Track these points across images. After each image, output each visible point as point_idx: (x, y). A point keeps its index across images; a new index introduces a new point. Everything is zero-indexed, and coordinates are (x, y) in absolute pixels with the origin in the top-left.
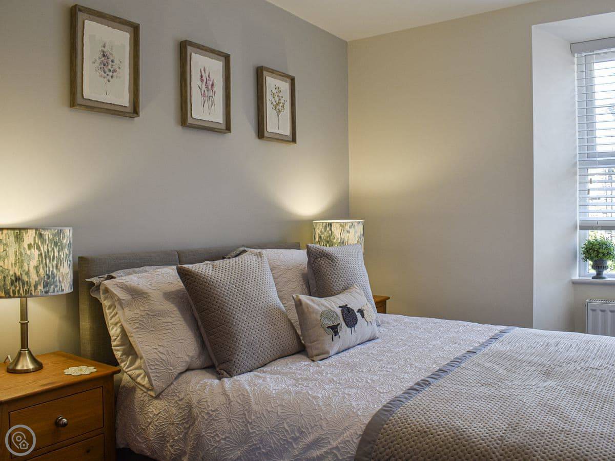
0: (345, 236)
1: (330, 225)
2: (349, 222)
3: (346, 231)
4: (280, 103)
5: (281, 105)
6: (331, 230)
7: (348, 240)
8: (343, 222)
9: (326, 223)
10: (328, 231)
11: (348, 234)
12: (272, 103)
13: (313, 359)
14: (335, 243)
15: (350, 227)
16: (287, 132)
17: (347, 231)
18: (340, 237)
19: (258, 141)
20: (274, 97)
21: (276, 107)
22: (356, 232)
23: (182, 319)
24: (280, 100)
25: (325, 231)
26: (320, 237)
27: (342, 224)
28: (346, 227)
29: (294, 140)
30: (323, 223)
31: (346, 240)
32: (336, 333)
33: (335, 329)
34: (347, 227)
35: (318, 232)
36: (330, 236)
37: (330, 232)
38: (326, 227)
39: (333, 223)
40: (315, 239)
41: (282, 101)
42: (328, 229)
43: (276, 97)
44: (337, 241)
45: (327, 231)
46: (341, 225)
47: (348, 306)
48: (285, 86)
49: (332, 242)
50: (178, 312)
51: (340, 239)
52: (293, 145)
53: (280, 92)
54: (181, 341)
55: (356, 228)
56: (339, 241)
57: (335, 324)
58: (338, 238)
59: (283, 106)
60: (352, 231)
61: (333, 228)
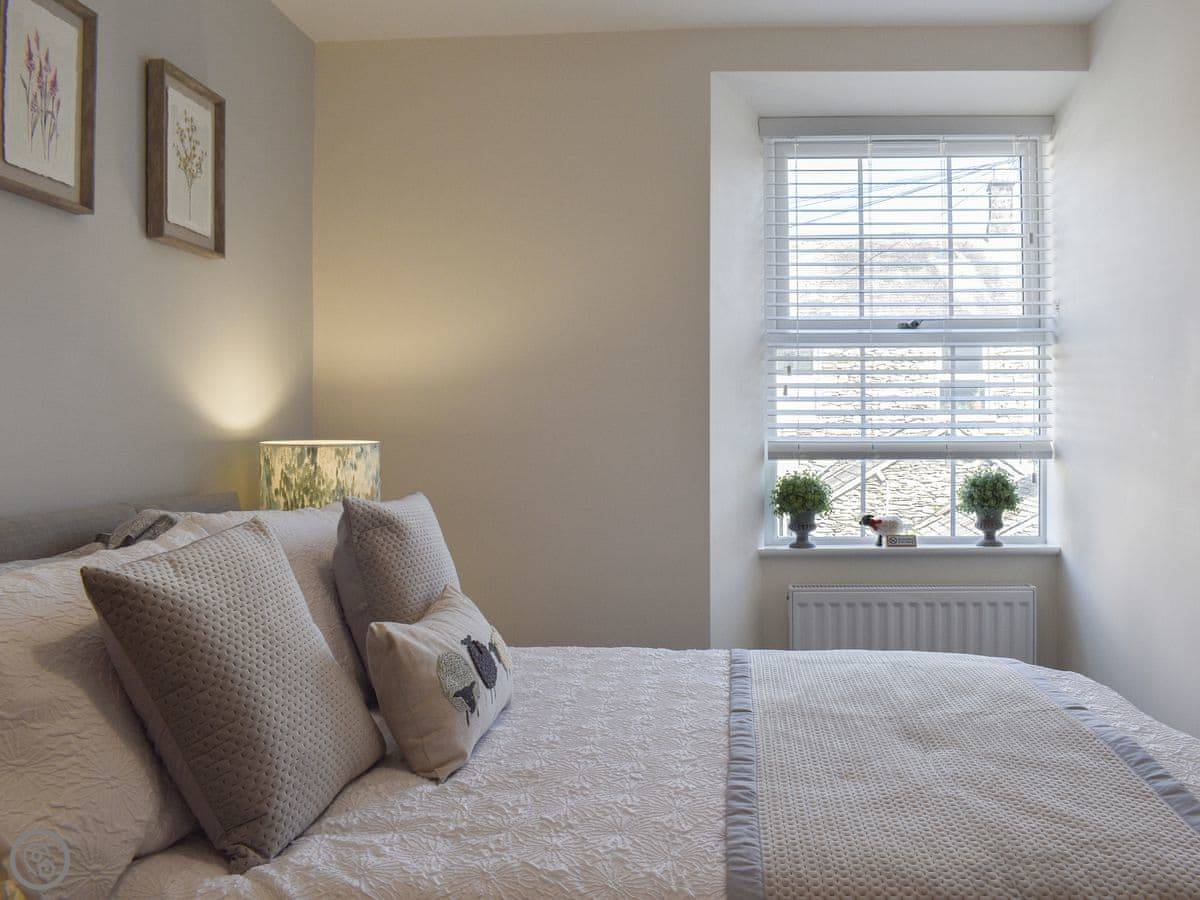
0: (347, 477)
1: (313, 450)
2: (356, 445)
3: (348, 465)
4: (195, 156)
5: (196, 160)
6: (313, 462)
7: (353, 485)
8: (343, 446)
9: (302, 446)
10: (307, 465)
11: (353, 472)
12: (178, 153)
13: (433, 775)
14: (323, 493)
15: (358, 456)
16: (206, 228)
17: (351, 464)
18: (334, 478)
19: (142, 243)
20: (182, 141)
21: (185, 163)
22: (368, 467)
23: (102, 720)
24: (194, 148)
25: (300, 465)
26: (286, 479)
27: (341, 449)
28: (350, 456)
29: (219, 248)
30: (293, 446)
31: (350, 486)
32: (472, 705)
33: (467, 696)
34: (352, 457)
35: (278, 468)
36: (311, 477)
37: (312, 468)
38: (301, 457)
39: (321, 446)
40: (269, 482)
41: (198, 152)
42: (307, 460)
43: (186, 140)
44: (328, 487)
45: (304, 465)
46: (338, 452)
47: (472, 639)
48: (204, 118)
49: (317, 490)
50: (87, 701)
51: (335, 484)
52: (217, 262)
53: (194, 129)
54: (114, 783)
55: (369, 457)
56: (334, 487)
57: (466, 685)
58: (332, 482)
59: (199, 165)
60: (361, 464)
61: (318, 460)
